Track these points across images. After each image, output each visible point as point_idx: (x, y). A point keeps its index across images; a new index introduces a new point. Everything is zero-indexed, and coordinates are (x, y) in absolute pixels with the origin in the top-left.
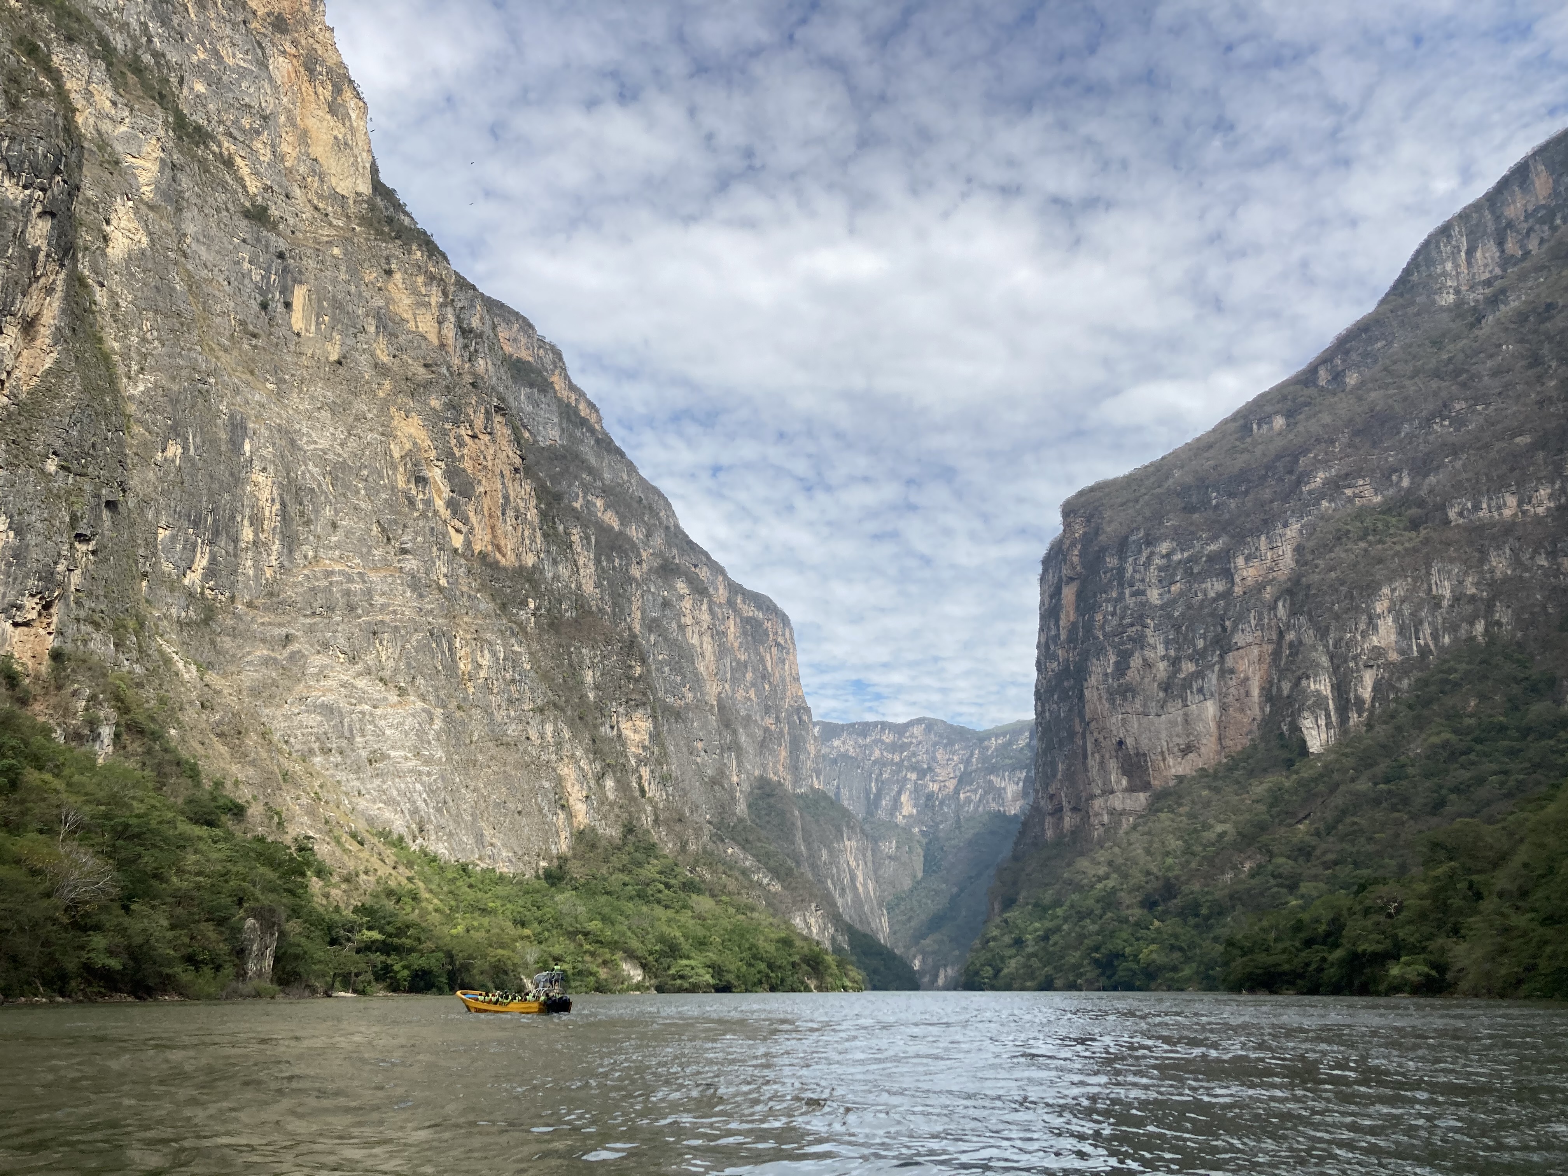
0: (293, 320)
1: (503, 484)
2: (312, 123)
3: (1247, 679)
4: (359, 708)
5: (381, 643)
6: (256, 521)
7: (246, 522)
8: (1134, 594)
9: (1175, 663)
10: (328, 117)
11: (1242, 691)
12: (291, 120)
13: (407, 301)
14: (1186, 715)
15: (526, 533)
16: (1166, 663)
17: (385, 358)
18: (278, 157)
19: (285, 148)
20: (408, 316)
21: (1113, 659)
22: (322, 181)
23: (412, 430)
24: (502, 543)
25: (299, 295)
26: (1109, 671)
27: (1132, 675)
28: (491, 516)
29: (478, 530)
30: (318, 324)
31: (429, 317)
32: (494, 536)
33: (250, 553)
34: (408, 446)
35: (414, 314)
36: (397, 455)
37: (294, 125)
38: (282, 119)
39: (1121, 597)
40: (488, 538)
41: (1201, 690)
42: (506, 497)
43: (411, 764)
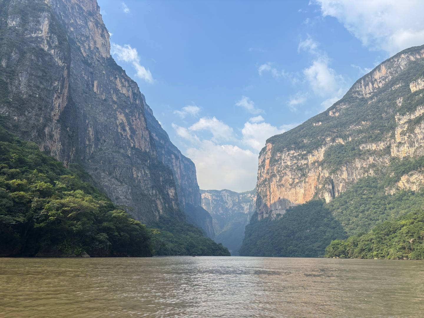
0: (94, 89)
1: (142, 131)
2: (97, 39)
3: (311, 184)
4: (113, 186)
5: (116, 170)
6: (89, 140)
7: (87, 140)
8: (284, 163)
9: (294, 179)
10: (101, 38)
11: (310, 187)
12: (93, 38)
13: (120, 85)
14: (296, 192)
15: (147, 144)
16: (291, 179)
17: (115, 99)
18: (90, 47)
19: (91, 45)
20: (120, 89)
21: (278, 178)
22: (99, 54)
23: (122, 118)
24: (141, 146)
25: (96, 83)
26: (277, 181)
27: (283, 182)
28: (139, 140)
29: (136, 143)
30: (100, 91)
31: (125, 89)
32: (139, 144)
33: (88, 148)
34: (121, 122)
35: (122, 89)
36: (118, 123)
37: (93, 39)
38: (90, 38)
39: (281, 163)
40: (138, 145)
41: (299, 186)
42: (142, 135)
43: (125, 200)
